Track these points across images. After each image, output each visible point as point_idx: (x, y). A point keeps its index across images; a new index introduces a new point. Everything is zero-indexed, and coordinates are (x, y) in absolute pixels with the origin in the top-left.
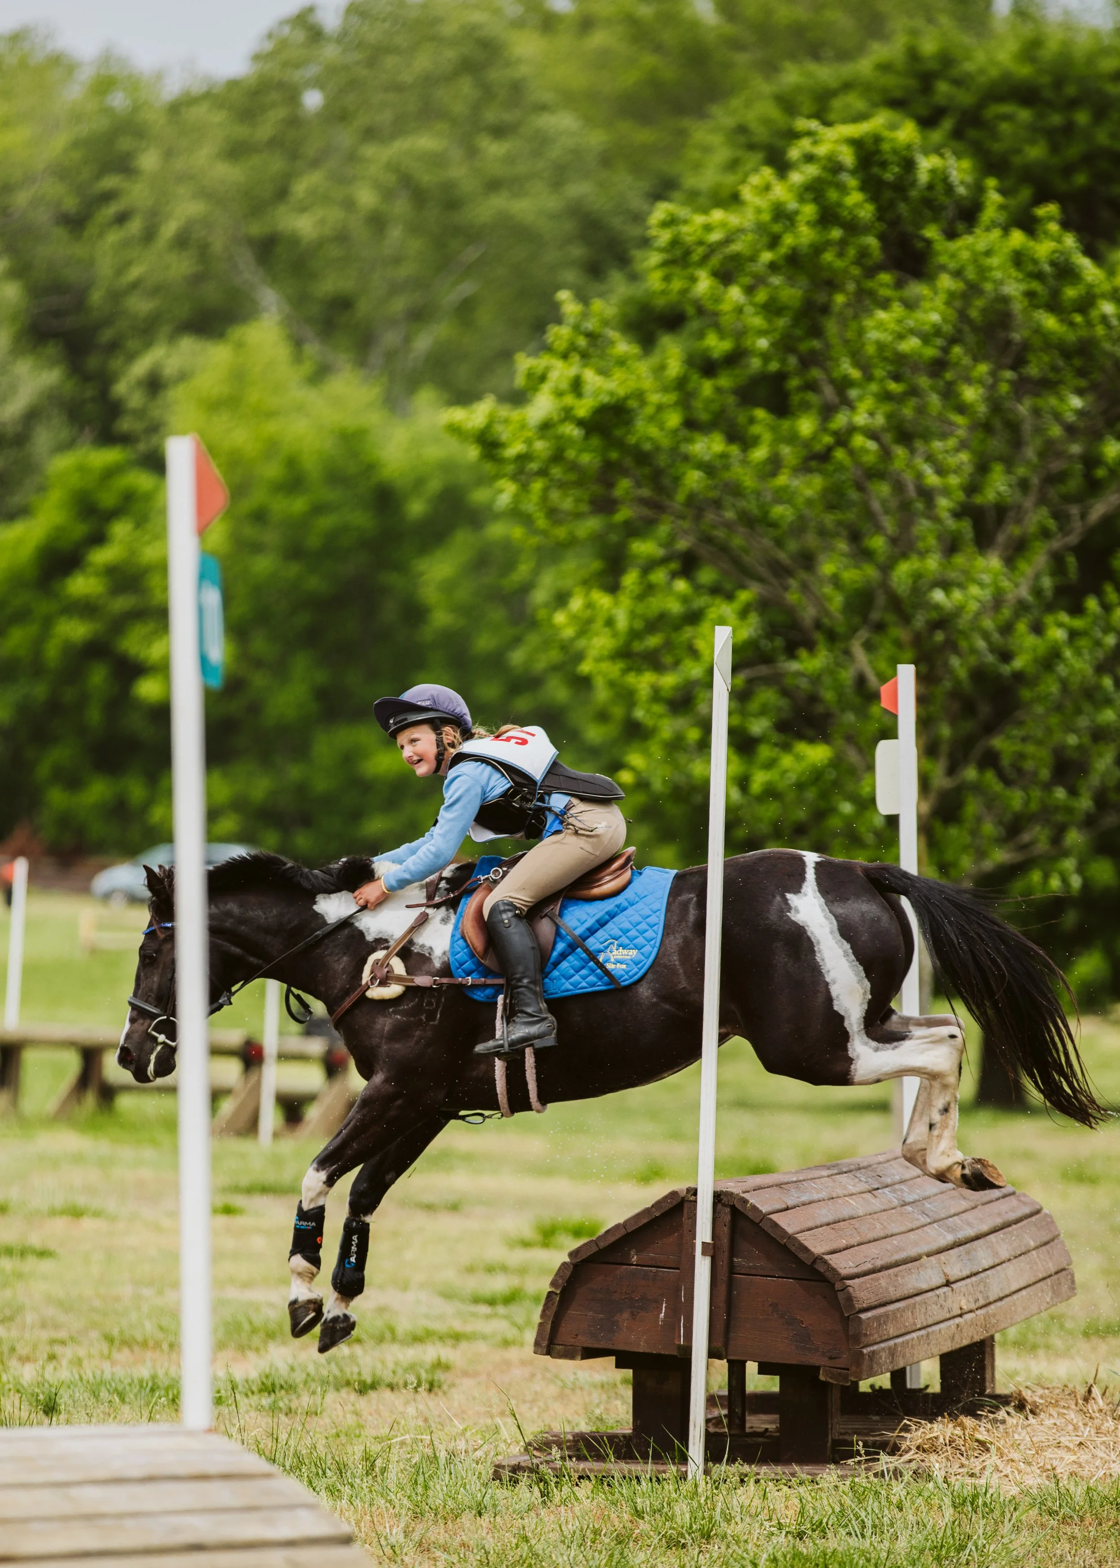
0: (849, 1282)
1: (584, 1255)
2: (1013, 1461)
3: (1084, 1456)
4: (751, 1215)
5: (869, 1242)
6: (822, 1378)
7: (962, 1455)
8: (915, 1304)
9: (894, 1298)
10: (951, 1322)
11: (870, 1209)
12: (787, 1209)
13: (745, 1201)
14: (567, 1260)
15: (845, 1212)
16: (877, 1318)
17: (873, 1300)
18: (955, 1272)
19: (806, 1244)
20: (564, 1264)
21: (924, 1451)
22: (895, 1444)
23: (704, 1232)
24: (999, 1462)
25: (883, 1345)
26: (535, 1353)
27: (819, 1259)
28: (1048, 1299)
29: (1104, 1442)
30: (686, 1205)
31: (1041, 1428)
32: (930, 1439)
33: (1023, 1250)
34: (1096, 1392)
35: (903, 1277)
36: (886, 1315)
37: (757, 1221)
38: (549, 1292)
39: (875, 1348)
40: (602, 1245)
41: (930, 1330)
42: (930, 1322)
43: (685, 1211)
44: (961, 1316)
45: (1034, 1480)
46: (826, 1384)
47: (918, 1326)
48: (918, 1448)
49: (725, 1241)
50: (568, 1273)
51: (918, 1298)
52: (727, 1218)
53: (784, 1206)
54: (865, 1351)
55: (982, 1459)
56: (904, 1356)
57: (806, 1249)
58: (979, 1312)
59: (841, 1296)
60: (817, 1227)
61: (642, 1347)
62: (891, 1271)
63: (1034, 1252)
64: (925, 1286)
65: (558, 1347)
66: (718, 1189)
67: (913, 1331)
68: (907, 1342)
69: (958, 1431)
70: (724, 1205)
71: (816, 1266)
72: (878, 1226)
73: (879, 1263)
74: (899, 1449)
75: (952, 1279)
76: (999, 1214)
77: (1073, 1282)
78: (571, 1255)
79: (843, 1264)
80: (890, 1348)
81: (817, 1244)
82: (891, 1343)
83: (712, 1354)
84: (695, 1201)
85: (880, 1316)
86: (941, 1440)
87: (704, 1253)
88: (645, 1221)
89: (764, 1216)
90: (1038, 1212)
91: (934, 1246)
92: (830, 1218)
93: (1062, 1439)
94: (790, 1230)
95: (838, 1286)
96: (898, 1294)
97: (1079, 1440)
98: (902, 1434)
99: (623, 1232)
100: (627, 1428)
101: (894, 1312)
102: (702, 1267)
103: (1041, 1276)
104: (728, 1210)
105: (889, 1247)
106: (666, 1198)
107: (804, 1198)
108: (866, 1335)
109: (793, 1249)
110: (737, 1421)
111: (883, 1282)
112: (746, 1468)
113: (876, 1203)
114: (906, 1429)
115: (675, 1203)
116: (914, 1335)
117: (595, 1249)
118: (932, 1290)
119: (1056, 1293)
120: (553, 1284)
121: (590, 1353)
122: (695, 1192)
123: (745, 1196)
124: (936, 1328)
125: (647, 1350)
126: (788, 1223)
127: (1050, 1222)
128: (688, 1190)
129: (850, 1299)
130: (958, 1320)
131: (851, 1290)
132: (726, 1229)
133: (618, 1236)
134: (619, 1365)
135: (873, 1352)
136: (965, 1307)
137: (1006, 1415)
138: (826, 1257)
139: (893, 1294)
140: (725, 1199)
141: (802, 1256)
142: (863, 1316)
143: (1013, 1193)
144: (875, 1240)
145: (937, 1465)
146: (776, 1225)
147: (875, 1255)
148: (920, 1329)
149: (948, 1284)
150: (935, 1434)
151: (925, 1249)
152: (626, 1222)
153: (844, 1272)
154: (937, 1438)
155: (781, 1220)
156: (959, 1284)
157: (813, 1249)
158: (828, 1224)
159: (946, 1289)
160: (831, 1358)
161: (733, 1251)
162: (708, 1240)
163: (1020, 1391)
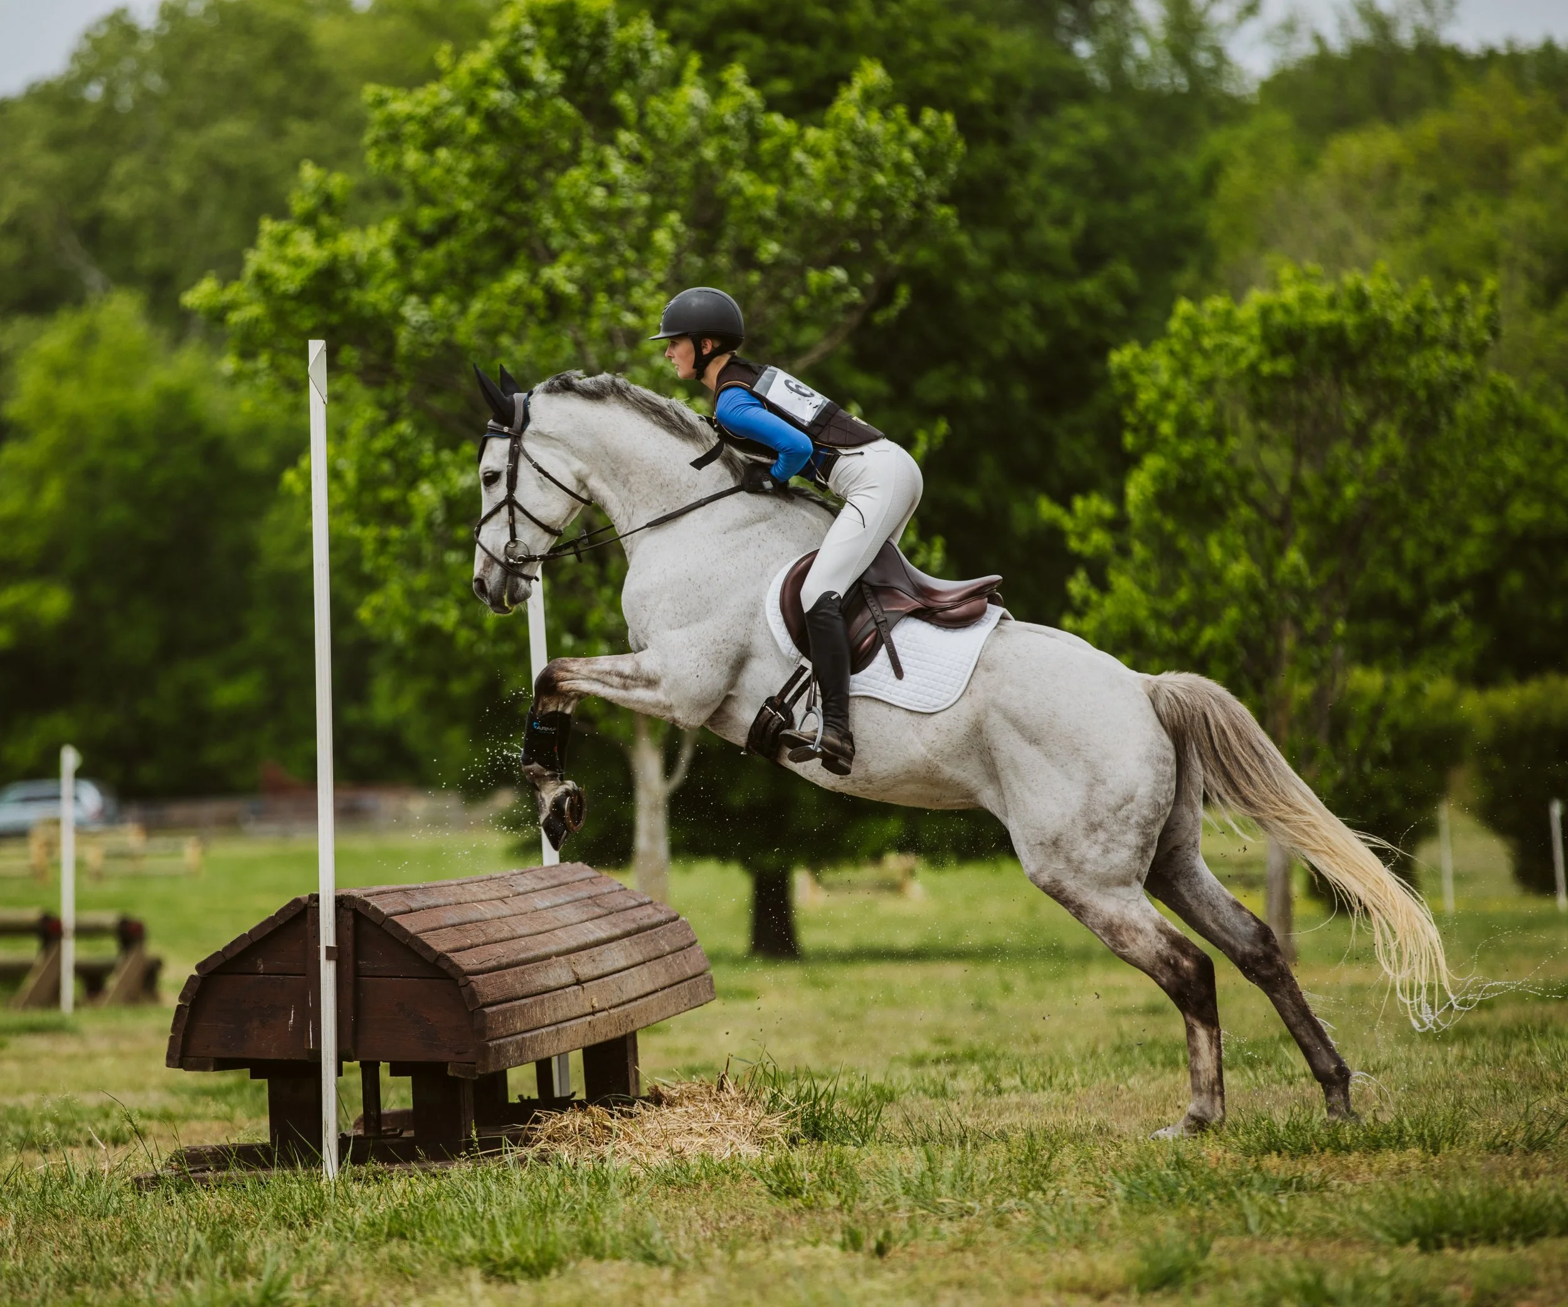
0: (471, 978)
1: (211, 967)
2: (640, 1144)
3: (712, 1139)
4: (373, 917)
5: (496, 942)
6: (450, 1073)
7: (593, 1142)
8: (542, 1001)
9: (521, 994)
10: (583, 1019)
11: (498, 914)
12: (411, 911)
13: (367, 904)
14: (195, 973)
15: (473, 915)
16: (503, 1013)
17: (498, 996)
18: (586, 970)
19: (428, 942)
20: (192, 977)
21: (555, 1141)
22: (527, 1136)
23: (327, 936)
24: (627, 1147)
25: (509, 1039)
26: (168, 1066)
27: (441, 956)
28: (686, 1001)
29: (735, 1127)
30: (309, 911)
31: (673, 1116)
32: (561, 1128)
33: (658, 953)
34: (729, 1083)
35: (530, 975)
36: (513, 1009)
37: (380, 922)
38: (179, 1006)
39: (502, 1041)
40: (229, 956)
41: (560, 1026)
42: (560, 1018)
43: (309, 917)
44: (593, 1013)
45: (660, 1159)
46: (455, 1078)
47: (547, 1022)
48: (549, 1138)
49: (349, 945)
50: (197, 986)
51: (546, 995)
52: (350, 922)
53: (407, 909)
54: (490, 1044)
55: (611, 1144)
56: (533, 1051)
57: (428, 948)
58: (612, 1011)
59: (464, 991)
60: (441, 928)
61: (273, 1054)
62: (517, 969)
63: (669, 957)
64: (553, 984)
65: (191, 1060)
66: (339, 894)
67: (543, 1027)
68: (537, 1037)
69: (588, 1120)
70: (346, 909)
71: (439, 964)
72: (506, 928)
73: (504, 961)
74: (529, 1140)
75: (583, 978)
76: (634, 920)
77: (712, 986)
78: (199, 967)
79: (467, 961)
80: (517, 1042)
81: (440, 944)
82: (519, 1037)
83: (342, 1056)
84: (318, 907)
85: (507, 1010)
86: (571, 1128)
87: (328, 958)
88: (269, 930)
89: (386, 918)
90: (676, 919)
91: (563, 947)
92: (456, 920)
93: (694, 1125)
94: (412, 930)
95: (461, 982)
96: (526, 990)
97: (711, 1125)
98: (533, 1125)
99: (248, 942)
100: (263, 1136)
101: (520, 1007)
102: (328, 971)
103: (677, 980)
104: (350, 914)
105: (516, 947)
106: (289, 905)
107: (431, 902)
108: (491, 1028)
109: (416, 948)
110: (373, 1124)
111: (509, 979)
112: (380, 1167)
113: (504, 910)
114: (537, 1120)
115: (298, 910)
116: (543, 1030)
117: (222, 961)
118: (562, 988)
119: (693, 996)
120: (182, 997)
121: (223, 1064)
122: (315, 898)
123: (367, 899)
124: (564, 1025)
125: (279, 1057)
126: (410, 924)
127: (686, 927)
128: (311, 896)
129: (473, 994)
130: (589, 1018)
131: (474, 985)
132: (349, 933)
133: (244, 946)
134: (253, 1076)
135: (499, 1045)
136: (596, 1005)
137: (641, 1108)
138: (449, 955)
139: (519, 989)
140: (347, 904)
141: (425, 954)
142: (487, 1010)
143: (651, 903)
144: (502, 941)
145: (565, 1151)
146: (398, 926)
147: (500, 953)
148: (549, 1025)
149: (579, 982)
150: (565, 1123)
151: (553, 948)
152: (250, 932)
153: (466, 968)
154: (566, 1127)
155: (405, 922)
156: (590, 983)
157: (435, 948)
158: (453, 926)
159: (576, 987)
160: (458, 1053)
161: (357, 954)
162: (332, 944)
163: (656, 1087)
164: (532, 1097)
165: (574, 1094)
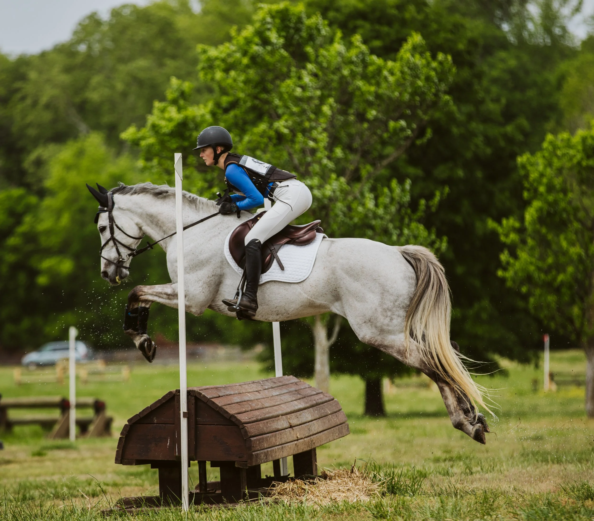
0: (245, 425)
1: (134, 421)
2: (318, 496)
3: (348, 494)
4: (203, 399)
5: (256, 410)
6: (236, 466)
7: (297, 495)
8: (276, 434)
9: (266, 433)
10: (293, 443)
11: (257, 398)
12: (219, 397)
13: (201, 394)
14: (127, 423)
15: (246, 398)
16: (259, 440)
17: (257, 433)
18: (294, 422)
19: (227, 410)
20: (126, 425)
21: (281, 495)
22: (269, 492)
23: (184, 408)
24: (312, 497)
25: (262, 451)
26: (116, 463)
27: (232, 416)
28: (337, 435)
29: (358, 488)
30: (176, 397)
31: (332, 484)
32: (284, 489)
33: (325, 414)
34: (356, 469)
35: (270, 424)
36: (263, 439)
37: (206, 402)
38: (120, 438)
39: (258, 452)
40: (142, 416)
41: (283, 445)
42: (283, 442)
43: (176, 399)
44: (297, 440)
45: (326, 503)
46: (238, 468)
47: (278, 444)
48: (279, 493)
49: (193, 411)
50: (128, 429)
51: (277, 432)
52: (193, 401)
53: (218, 396)
54: (253, 453)
55: (305, 496)
56: (272, 456)
57: (227, 412)
58: (305, 439)
59: (242, 431)
60: (232, 404)
61: (161, 458)
62: (265, 421)
63: (330, 416)
64: (280, 427)
65: (126, 460)
66: (189, 389)
67: (276, 446)
68: (273, 450)
69: (295, 486)
70: (192, 396)
71: (231, 419)
72: (260, 404)
73: (259, 418)
74: (270, 494)
75: (293, 425)
76: (315, 400)
77: (348, 428)
78: (129, 421)
79: (243, 418)
80: (265, 452)
81: (232, 411)
82: (266, 450)
83: (190, 459)
84: (179, 395)
85: (260, 439)
86: (288, 489)
87: (184, 417)
88: (159, 405)
89: (209, 400)
90: (333, 399)
91: (285, 412)
92: (238, 400)
93: (340, 488)
94: (220, 405)
95: (241, 427)
96: (268, 430)
97: (348, 488)
98: (272, 488)
99: (150, 410)
100: (157, 494)
101: (266, 438)
102: (184, 422)
103: (333, 425)
104: (193, 398)
105: (264, 412)
106: (167, 394)
107: (228, 393)
108: (254, 447)
109: (221, 413)
110: (203, 488)
111: (261, 425)
112: (207, 506)
113: (259, 396)
114: (274, 486)
115: (171, 396)
116: (276, 447)
117: (139, 418)
118: (284, 429)
119: (341, 432)
120: (122, 434)
121: (139, 462)
122: (178, 391)
123: (200, 391)
124: (285, 445)
125: (163, 459)
126: (219, 402)
127: (337, 403)
128: (176, 391)
129: (246, 432)
130: (296, 442)
131: (246, 428)
132: (193, 406)
133: (148, 412)
134: (152, 467)
135: (257, 454)
136: (299, 437)
137: (318, 480)
138: (235, 415)
139: (266, 430)
140: (192, 394)
141: (225, 415)
142: (252, 439)
143: (322, 393)
144: (258, 409)
145: (285, 499)
146: (214, 403)
147: (258, 414)
148: (278, 445)
149: (291, 427)
150: (285, 487)
151: (280, 412)
152: (151, 406)
153: (243, 421)
154: (286, 489)
155: (216, 401)
156: (296, 427)
157: (230, 412)
158: (237, 403)
159: (290, 429)
160: (240, 457)
161: (196, 416)
162: (185, 411)
163: (325, 471)
164: (271, 476)
165: (289, 475)
